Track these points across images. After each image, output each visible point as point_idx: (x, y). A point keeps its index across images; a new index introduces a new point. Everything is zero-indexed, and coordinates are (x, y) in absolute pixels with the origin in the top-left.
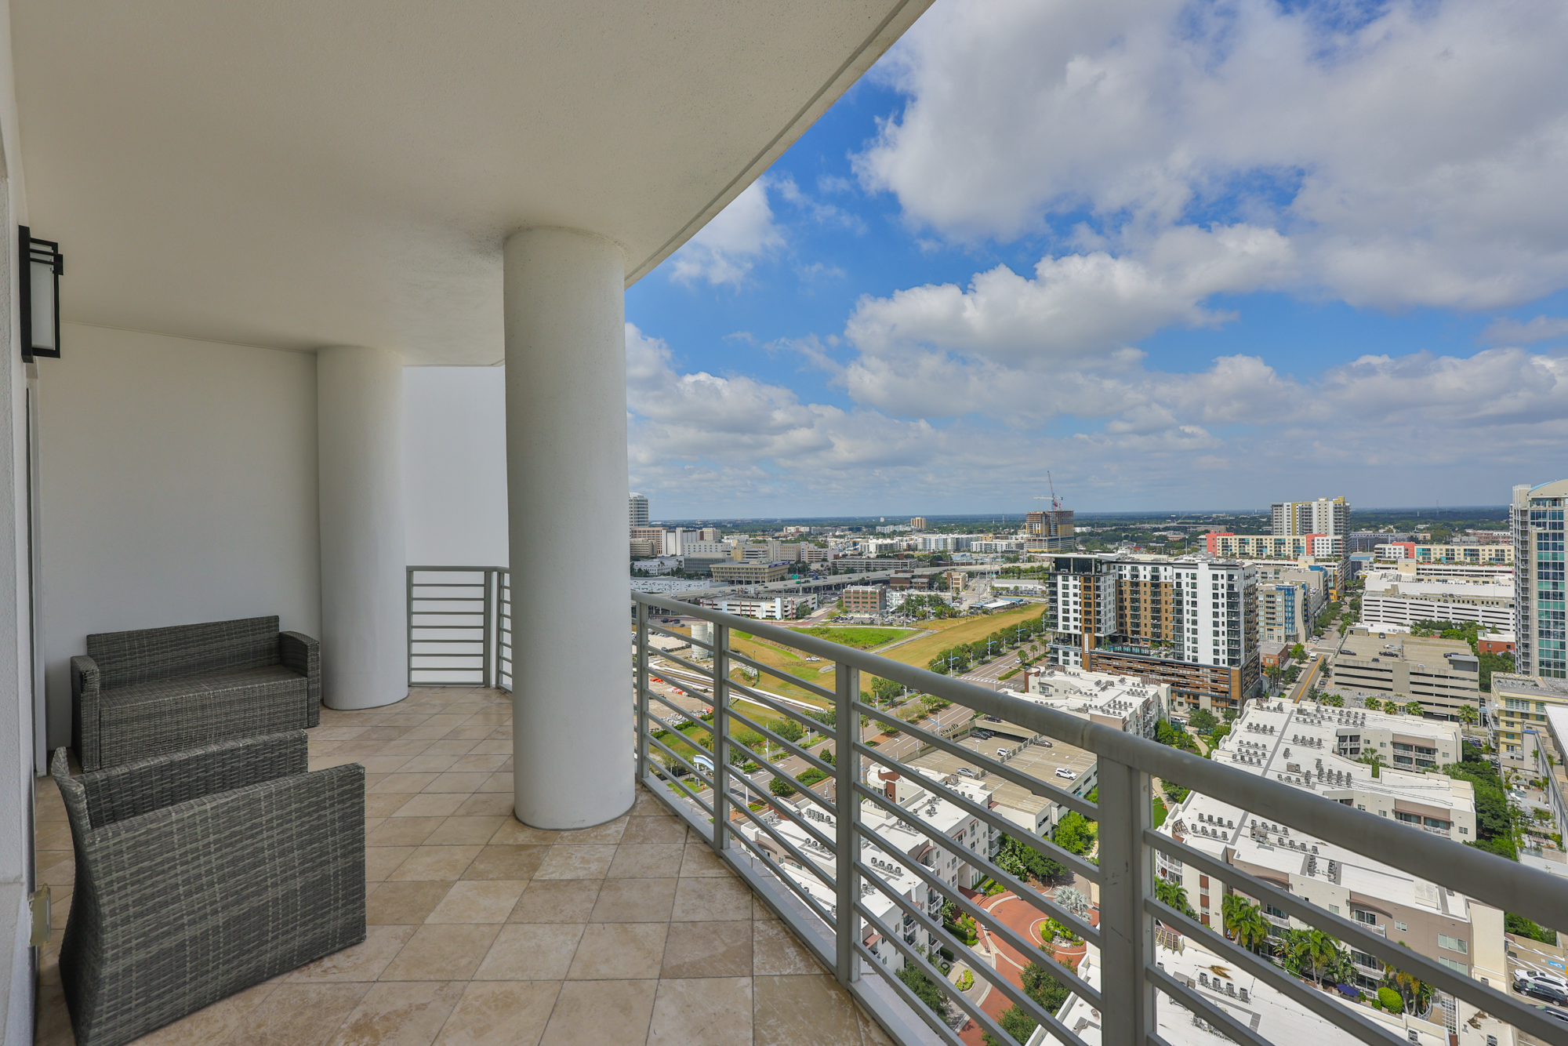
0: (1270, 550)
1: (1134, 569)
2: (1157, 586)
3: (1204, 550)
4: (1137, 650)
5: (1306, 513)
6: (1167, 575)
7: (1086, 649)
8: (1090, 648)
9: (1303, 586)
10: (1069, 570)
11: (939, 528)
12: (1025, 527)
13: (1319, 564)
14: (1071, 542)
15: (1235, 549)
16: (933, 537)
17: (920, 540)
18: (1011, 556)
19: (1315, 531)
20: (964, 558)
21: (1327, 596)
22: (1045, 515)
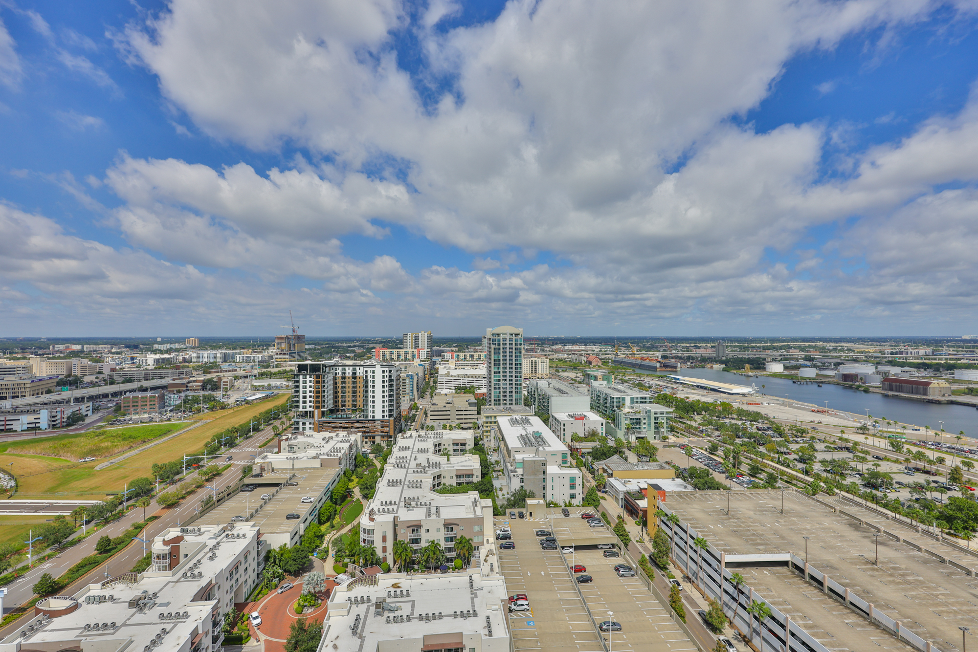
0: (402, 357)
1: (344, 369)
2: (354, 378)
3: (374, 357)
4: (345, 416)
5: (417, 338)
6: (360, 372)
7: (316, 419)
8: (319, 418)
9: (417, 374)
10: (307, 372)
11: (210, 346)
12: (274, 345)
13: (422, 363)
14: (302, 355)
15: (388, 357)
16: (206, 353)
17: (195, 355)
18: (265, 364)
19: (420, 348)
20: (230, 367)
21: (425, 377)
22: (288, 338)
